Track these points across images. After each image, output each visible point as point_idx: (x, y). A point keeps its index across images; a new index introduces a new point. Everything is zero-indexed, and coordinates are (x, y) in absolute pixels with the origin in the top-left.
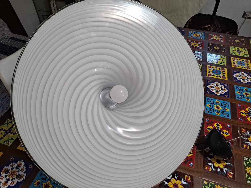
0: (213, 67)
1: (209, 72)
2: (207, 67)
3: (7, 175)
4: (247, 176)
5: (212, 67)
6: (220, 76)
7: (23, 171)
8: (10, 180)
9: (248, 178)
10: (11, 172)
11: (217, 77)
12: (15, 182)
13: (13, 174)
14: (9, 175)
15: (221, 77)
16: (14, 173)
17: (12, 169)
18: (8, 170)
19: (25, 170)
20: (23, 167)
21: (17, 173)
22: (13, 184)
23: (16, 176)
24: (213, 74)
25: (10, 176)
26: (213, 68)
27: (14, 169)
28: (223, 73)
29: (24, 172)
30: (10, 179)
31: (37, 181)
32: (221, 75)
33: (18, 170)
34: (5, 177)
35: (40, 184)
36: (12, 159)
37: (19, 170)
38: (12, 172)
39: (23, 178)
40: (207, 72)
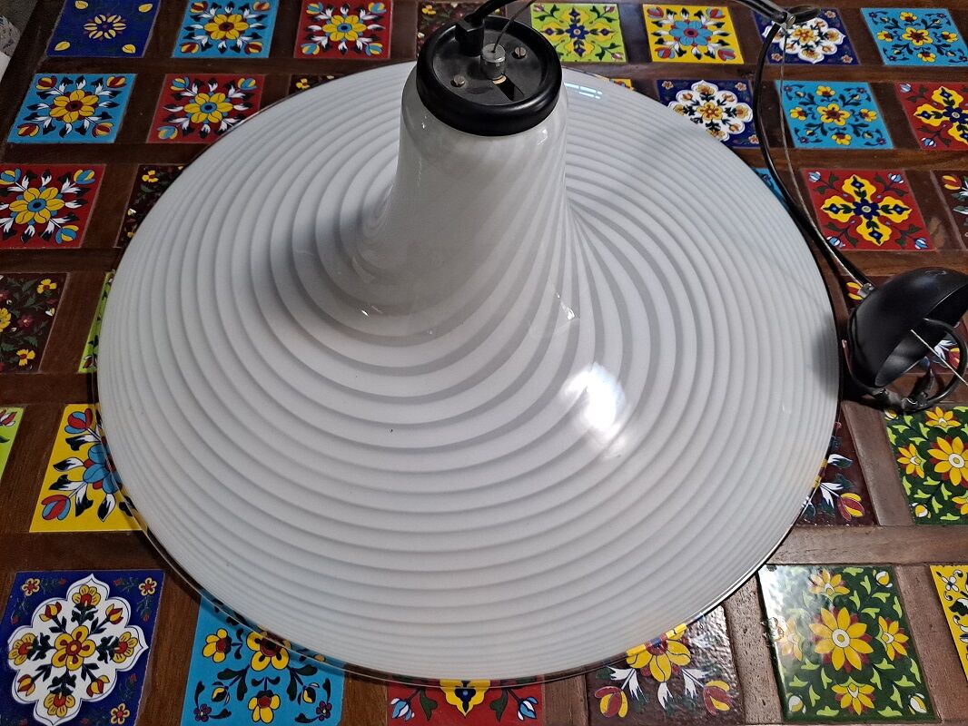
0: (669, 12)
1: (657, 38)
2: (646, 14)
3: (46, 661)
4: (910, 486)
5: (665, 12)
6: (711, 50)
7: (121, 619)
8: (74, 677)
9: (916, 496)
10: (59, 647)
11: (698, 56)
12: (104, 680)
13: (74, 648)
14: (56, 659)
15: (717, 56)
16: (76, 642)
17: (60, 628)
18: (35, 640)
19: (125, 610)
20: (111, 601)
21: (91, 637)
22: (101, 692)
23: (97, 654)
24: (677, 47)
25: (64, 662)
26: (670, 17)
27: (71, 627)
28: (720, 31)
29: (124, 622)
30: (71, 674)
31: (212, 639)
32: (713, 47)
33: (88, 623)
34: (42, 676)
35: (235, 644)
36: (31, 587)
37: (97, 621)
38: (63, 643)
39: (137, 649)
40: (652, 40)
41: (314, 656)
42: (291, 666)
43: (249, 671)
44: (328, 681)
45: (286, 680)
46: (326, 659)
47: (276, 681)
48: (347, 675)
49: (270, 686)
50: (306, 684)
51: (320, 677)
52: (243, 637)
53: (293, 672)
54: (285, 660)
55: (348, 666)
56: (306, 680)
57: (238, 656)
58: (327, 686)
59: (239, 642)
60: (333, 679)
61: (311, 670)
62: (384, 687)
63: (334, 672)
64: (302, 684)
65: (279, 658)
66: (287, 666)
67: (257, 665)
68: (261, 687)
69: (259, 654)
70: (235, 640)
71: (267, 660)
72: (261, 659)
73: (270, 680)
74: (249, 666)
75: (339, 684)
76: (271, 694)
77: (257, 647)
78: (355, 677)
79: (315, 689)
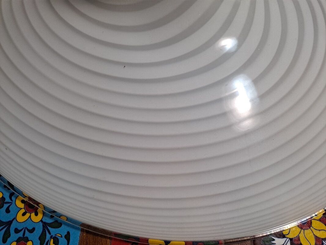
35: (7, 203)
41: (60, 216)
42: (44, 220)
43: (14, 222)
44: (68, 233)
45: (39, 230)
46: (68, 219)
47: (32, 231)
48: (82, 230)
49: (27, 234)
50: (53, 234)
51: (63, 230)
52: (13, 198)
53: (45, 225)
54: (40, 216)
55: (83, 225)
56: (53, 231)
57: (8, 211)
58: (68, 237)
59: (10, 201)
60: (72, 231)
61: (58, 224)
62: (108, 240)
63: (73, 227)
64: (50, 233)
65: (36, 214)
66: (41, 221)
67: (20, 218)
68: (20, 234)
69: (23, 211)
70: (7, 199)
71: (28, 215)
72: (24, 214)
73: (27, 229)
74: (15, 218)
75: (76, 236)
76: (27, 240)
77: (22, 205)
78: (88, 232)
79: (59, 238)
